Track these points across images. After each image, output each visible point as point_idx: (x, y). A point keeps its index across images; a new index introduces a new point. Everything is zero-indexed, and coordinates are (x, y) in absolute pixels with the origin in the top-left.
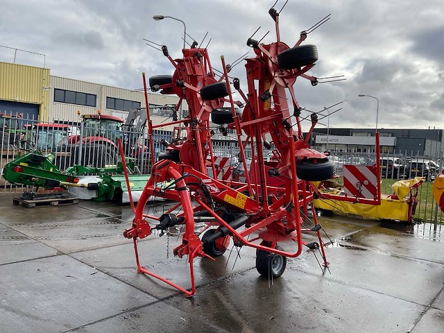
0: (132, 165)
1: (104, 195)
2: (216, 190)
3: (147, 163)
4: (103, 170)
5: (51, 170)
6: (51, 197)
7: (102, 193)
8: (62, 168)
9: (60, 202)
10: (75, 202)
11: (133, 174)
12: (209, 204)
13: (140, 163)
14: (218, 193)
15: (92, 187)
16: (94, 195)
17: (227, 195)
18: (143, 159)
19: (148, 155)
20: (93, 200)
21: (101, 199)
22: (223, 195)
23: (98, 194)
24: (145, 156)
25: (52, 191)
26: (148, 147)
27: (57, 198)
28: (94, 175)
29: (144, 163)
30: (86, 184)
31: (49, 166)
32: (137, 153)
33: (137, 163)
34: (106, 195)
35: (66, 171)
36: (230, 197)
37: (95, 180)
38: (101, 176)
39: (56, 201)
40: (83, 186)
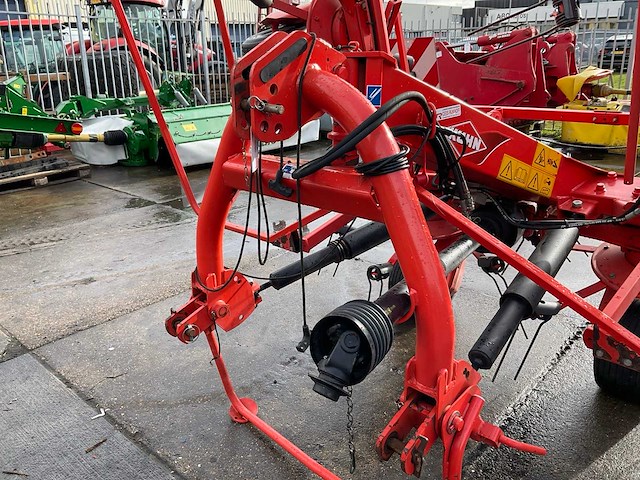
0: (187, 87)
1: (139, 154)
2: (476, 144)
3: (217, 81)
4: (130, 101)
5: (25, 112)
6: (31, 168)
7: (136, 150)
8: (48, 106)
9: (51, 178)
10: (83, 173)
11: (193, 105)
12: (454, 196)
13: (204, 82)
14: (481, 155)
15: (113, 139)
16: (121, 155)
17: (507, 159)
18: (207, 74)
19: (216, 66)
20: (120, 165)
21: (137, 162)
22: (497, 160)
23: (129, 152)
24: (210, 68)
25: (34, 155)
26: (215, 50)
27: (44, 169)
28: (113, 113)
29: (211, 82)
30: (100, 134)
31: (19, 102)
32: (196, 64)
33: (197, 82)
34: (145, 152)
35: (58, 111)
36: (516, 163)
37: (119, 123)
38: (129, 116)
39: (42, 177)
40: (94, 140)
